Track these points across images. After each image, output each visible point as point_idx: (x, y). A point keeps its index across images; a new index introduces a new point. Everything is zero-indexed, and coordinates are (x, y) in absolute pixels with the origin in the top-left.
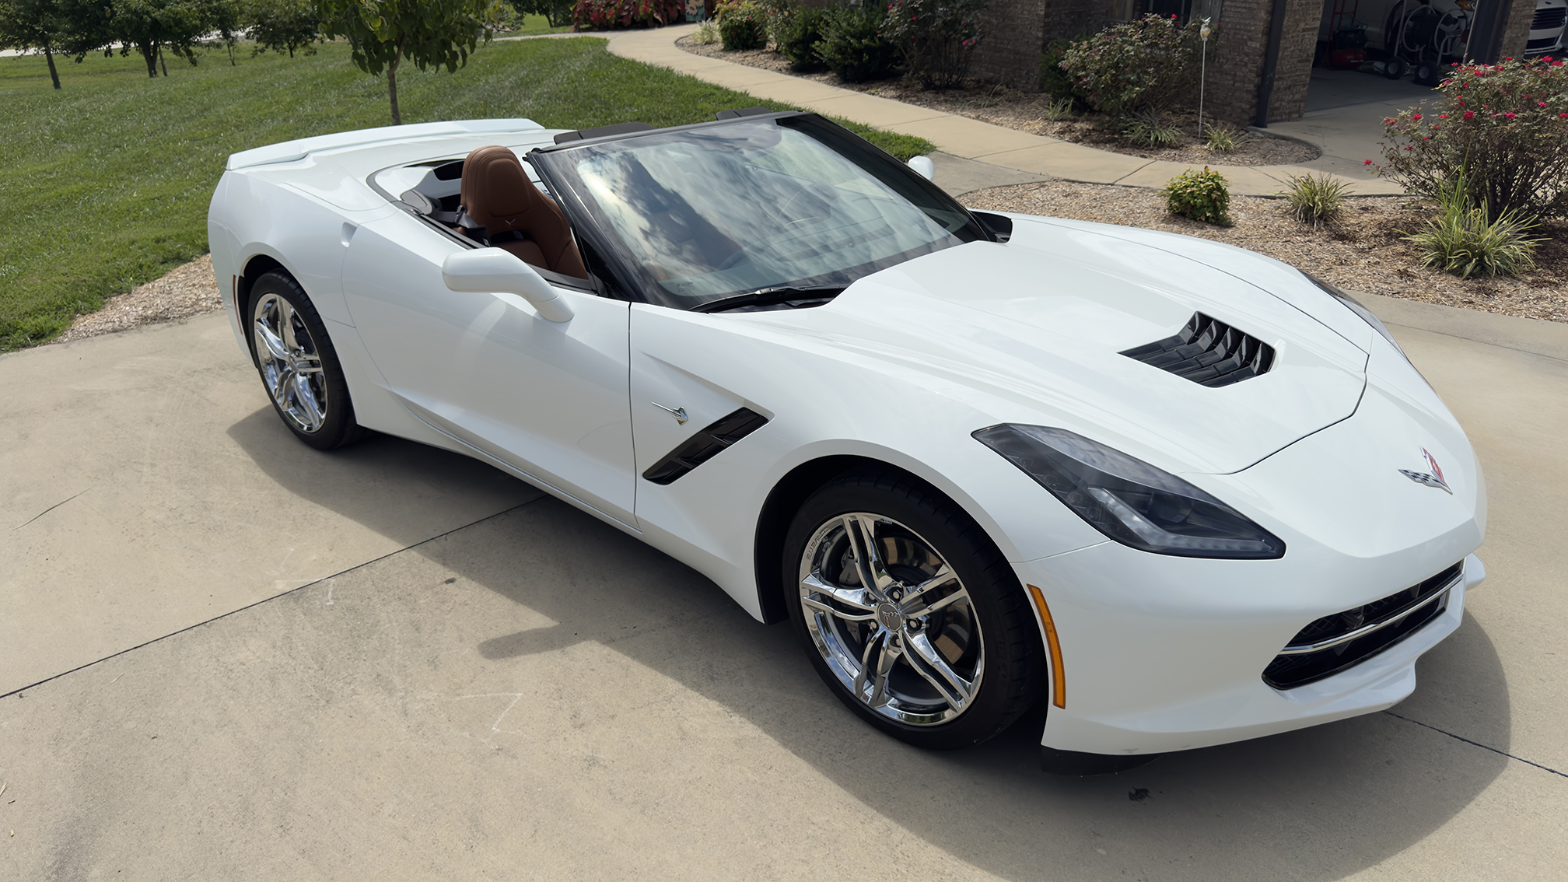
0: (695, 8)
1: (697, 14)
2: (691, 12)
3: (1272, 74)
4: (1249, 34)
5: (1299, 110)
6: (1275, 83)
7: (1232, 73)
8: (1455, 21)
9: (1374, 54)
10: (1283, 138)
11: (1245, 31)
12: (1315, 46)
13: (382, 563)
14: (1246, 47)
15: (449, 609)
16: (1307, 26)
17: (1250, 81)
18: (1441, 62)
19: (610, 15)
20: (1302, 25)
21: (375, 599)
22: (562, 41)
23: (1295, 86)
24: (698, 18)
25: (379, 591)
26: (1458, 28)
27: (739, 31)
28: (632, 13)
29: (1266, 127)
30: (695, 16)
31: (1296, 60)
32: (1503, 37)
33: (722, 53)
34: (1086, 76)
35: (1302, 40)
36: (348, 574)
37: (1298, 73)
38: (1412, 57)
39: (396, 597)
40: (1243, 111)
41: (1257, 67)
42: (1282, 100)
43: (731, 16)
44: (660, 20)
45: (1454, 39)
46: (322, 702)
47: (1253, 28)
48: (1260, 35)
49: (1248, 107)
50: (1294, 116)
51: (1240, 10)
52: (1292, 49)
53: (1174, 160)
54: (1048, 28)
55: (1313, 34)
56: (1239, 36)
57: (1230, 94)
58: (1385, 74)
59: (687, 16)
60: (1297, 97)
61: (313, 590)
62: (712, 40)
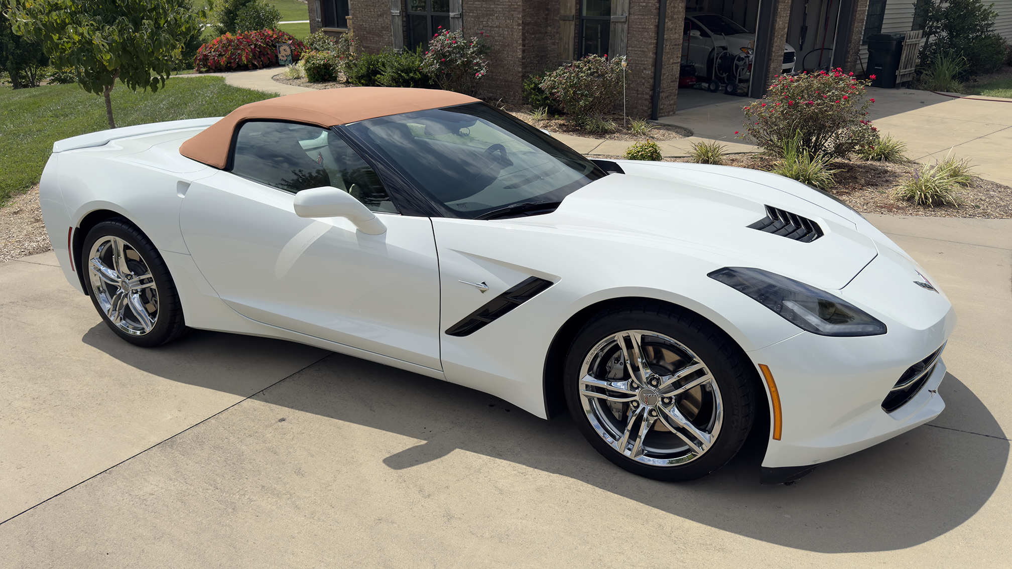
0: (285, 56)
1: (287, 60)
2: (282, 58)
3: (658, 89)
4: (644, 66)
5: (673, 110)
6: (661, 94)
7: (636, 89)
8: (743, 59)
9: (701, 79)
10: (669, 125)
11: (641, 64)
12: (679, 72)
13: (224, 415)
14: (643, 74)
15: (291, 437)
16: (674, 61)
17: (647, 94)
18: (738, 82)
19: (223, 61)
20: (672, 61)
21: (232, 439)
22: (192, 79)
23: (670, 96)
24: (287, 63)
25: (232, 433)
26: (745, 63)
27: (319, 70)
28: (237, 60)
29: (658, 120)
30: (285, 61)
31: (670, 80)
32: (770, 67)
33: (309, 84)
34: (558, 92)
35: (672, 69)
36: (201, 424)
37: (671, 88)
38: (721, 80)
39: (247, 435)
40: (644, 111)
41: (650, 85)
42: (665, 104)
43: (312, 61)
44: (257, 65)
45: (743, 69)
46: (230, 510)
47: (646, 63)
48: (650, 67)
49: (646, 108)
50: (671, 113)
51: (637, 52)
52: (668, 74)
53: (615, 140)
54: (524, 65)
55: (677, 66)
56: (638, 68)
57: (636, 101)
58: (709, 90)
59: (280, 62)
60: (672, 102)
61: (180, 439)
62: (299, 76)
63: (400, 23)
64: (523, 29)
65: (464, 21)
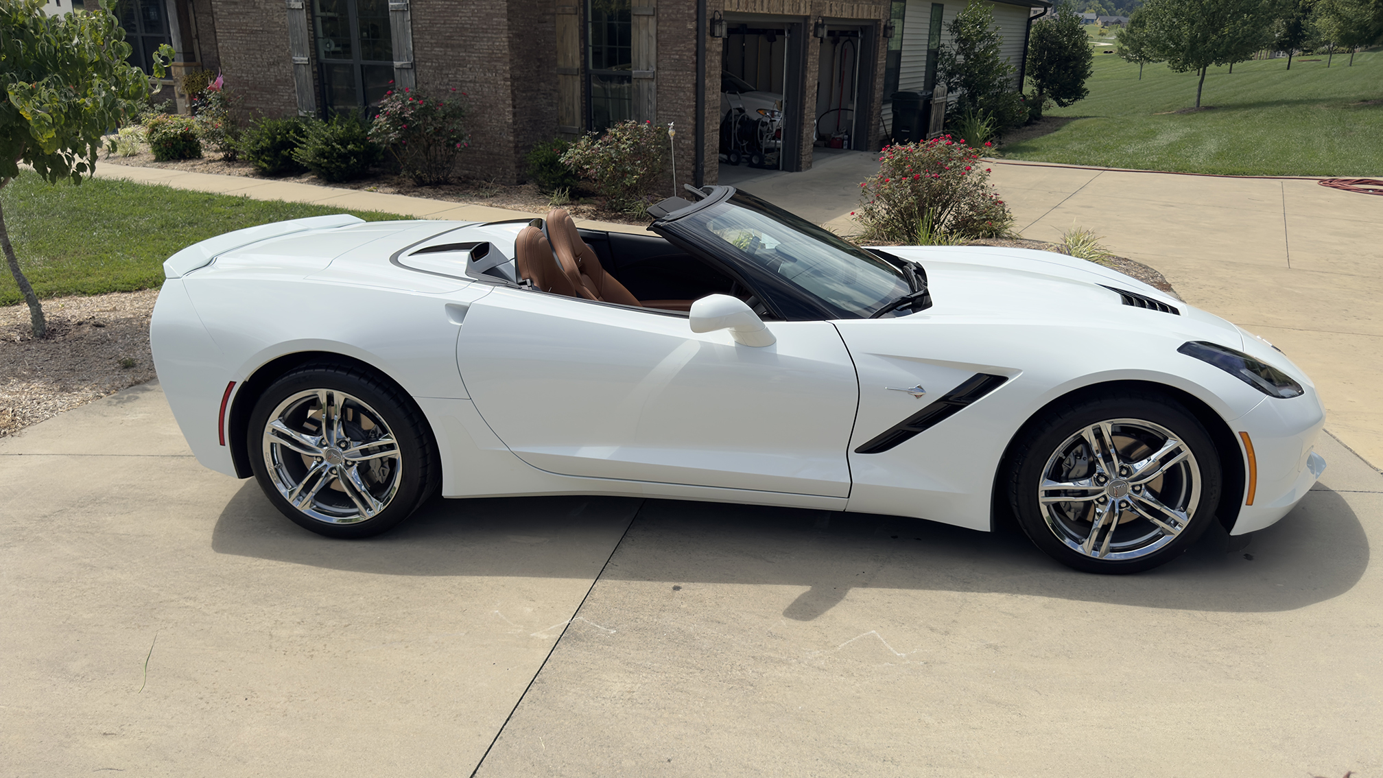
3: (701, 163)
4: (682, 134)
6: (704, 169)
8: (768, 124)
14: (680, 144)
16: (714, 128)
17: (688, 169)
20: (711, 127)
23: (712, 170)
26: (771, 129)
31: (711, 152)
32: (803, 133)
33: (157, 164)
34: (591, 169)
35: (713, 137)
37: (713, 160)
38: (740, 149)
39: (657, 610)
41: (691, 158)
43: (162, 129)
47: (684, 130)
48: (690, 135)
51: (671, 117)
52: (708, 144)
54: (516, 133)
55: (717, 134)
63: (309, 74)
64: (512, 85)
65: (418, 74)
